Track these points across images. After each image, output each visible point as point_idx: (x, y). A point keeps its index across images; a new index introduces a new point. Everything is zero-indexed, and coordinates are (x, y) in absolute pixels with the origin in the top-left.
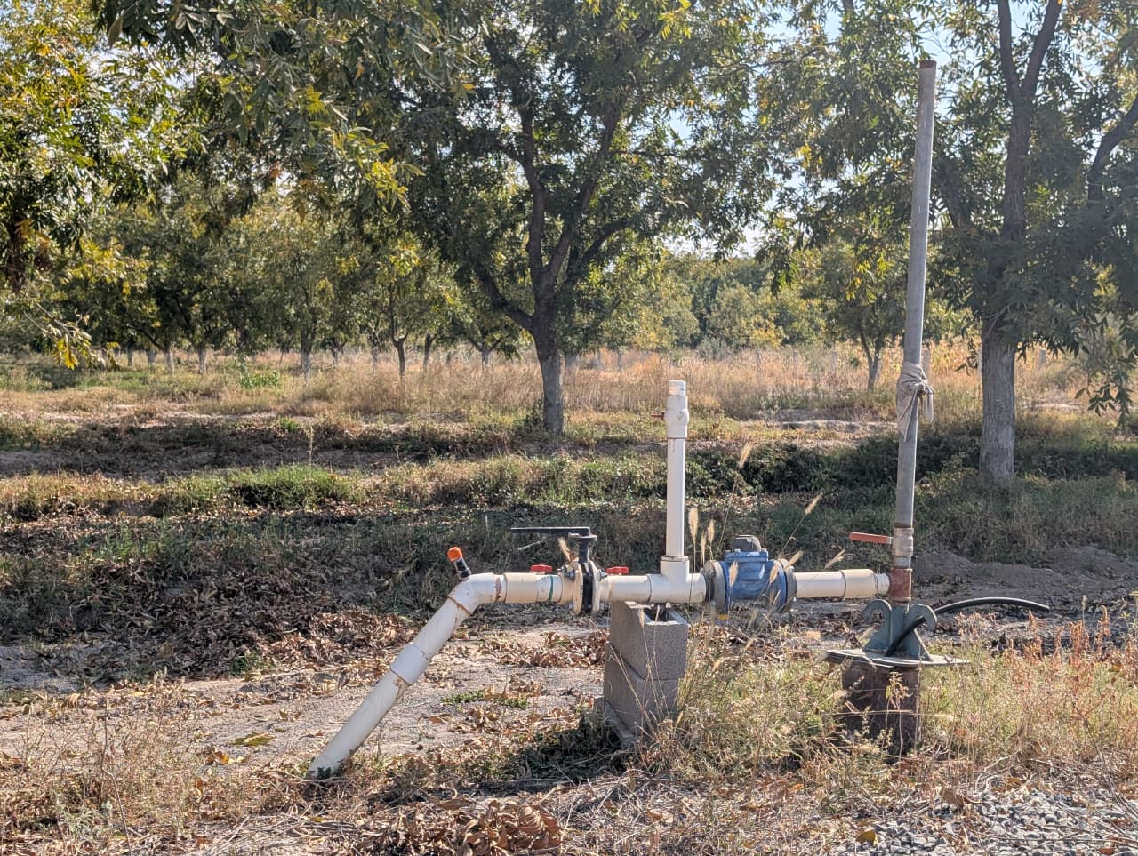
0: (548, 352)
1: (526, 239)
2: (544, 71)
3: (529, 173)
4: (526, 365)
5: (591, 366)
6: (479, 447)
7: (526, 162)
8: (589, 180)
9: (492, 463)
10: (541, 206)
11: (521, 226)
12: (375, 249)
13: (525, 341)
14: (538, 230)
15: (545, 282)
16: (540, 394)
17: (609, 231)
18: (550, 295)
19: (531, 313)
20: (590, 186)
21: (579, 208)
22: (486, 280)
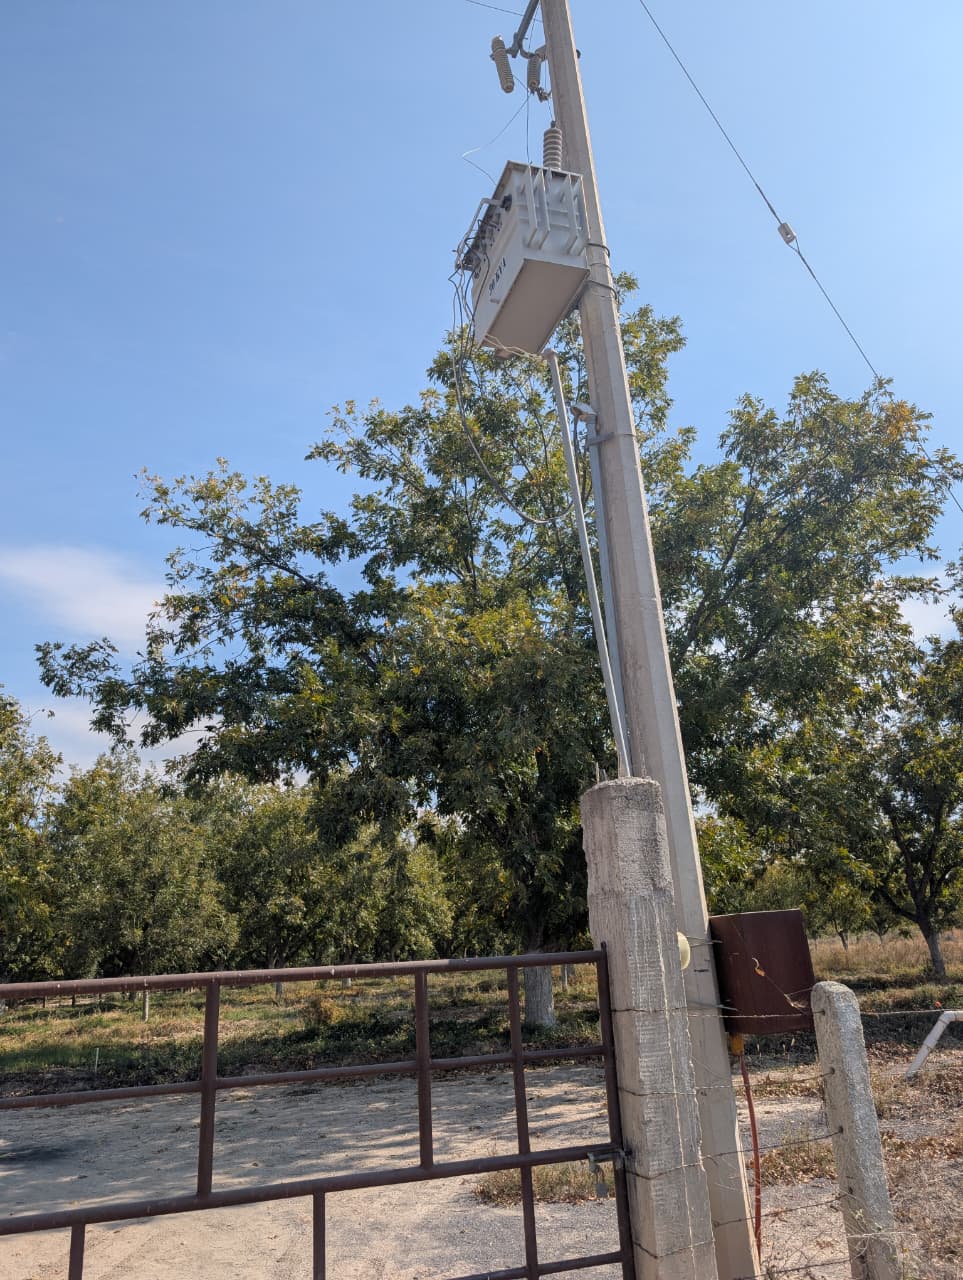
0: (929, 933)
1: (904, 876)
2: (898, 795)
3: (899, 845)
4: (918, 940)
5: (949, 939)
6: (905, 982)
7: (897, 839)
8: (933, 845)
9: (919, 989)
10: (909, 860)
11: (900, 871)
12: (828, 887)
13: (914, 928)
14: (910, 872)
15: (920, 897)
16: (929, 956)
17: (948, 869)
18: (924, 904)
19: (914, 913)
20: (934, 848)
21: (931, 859)
22: (888, 900)
